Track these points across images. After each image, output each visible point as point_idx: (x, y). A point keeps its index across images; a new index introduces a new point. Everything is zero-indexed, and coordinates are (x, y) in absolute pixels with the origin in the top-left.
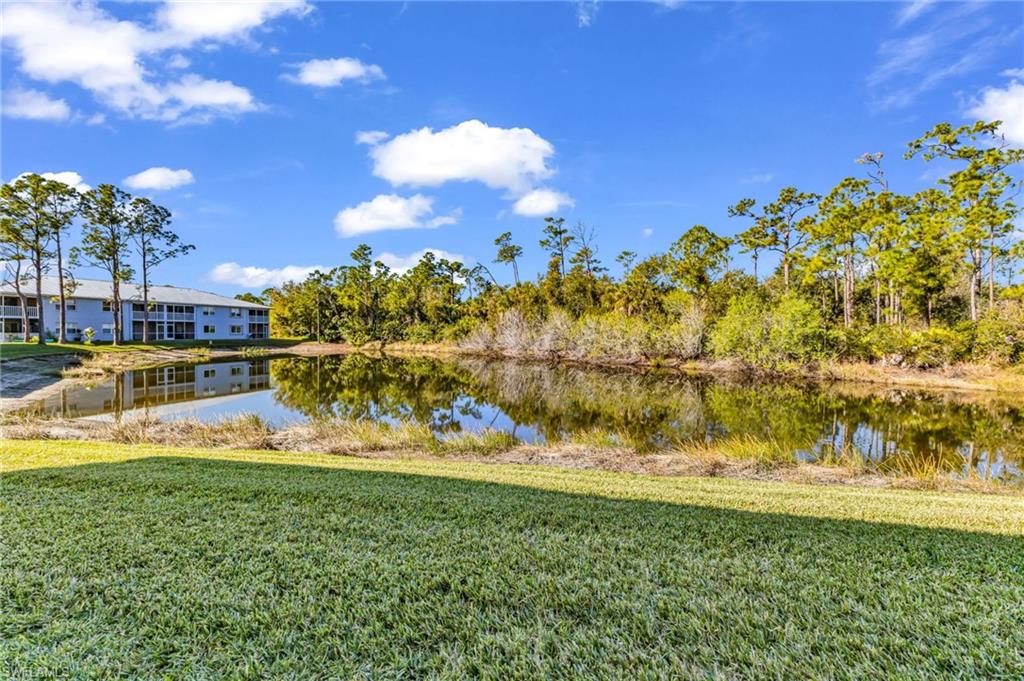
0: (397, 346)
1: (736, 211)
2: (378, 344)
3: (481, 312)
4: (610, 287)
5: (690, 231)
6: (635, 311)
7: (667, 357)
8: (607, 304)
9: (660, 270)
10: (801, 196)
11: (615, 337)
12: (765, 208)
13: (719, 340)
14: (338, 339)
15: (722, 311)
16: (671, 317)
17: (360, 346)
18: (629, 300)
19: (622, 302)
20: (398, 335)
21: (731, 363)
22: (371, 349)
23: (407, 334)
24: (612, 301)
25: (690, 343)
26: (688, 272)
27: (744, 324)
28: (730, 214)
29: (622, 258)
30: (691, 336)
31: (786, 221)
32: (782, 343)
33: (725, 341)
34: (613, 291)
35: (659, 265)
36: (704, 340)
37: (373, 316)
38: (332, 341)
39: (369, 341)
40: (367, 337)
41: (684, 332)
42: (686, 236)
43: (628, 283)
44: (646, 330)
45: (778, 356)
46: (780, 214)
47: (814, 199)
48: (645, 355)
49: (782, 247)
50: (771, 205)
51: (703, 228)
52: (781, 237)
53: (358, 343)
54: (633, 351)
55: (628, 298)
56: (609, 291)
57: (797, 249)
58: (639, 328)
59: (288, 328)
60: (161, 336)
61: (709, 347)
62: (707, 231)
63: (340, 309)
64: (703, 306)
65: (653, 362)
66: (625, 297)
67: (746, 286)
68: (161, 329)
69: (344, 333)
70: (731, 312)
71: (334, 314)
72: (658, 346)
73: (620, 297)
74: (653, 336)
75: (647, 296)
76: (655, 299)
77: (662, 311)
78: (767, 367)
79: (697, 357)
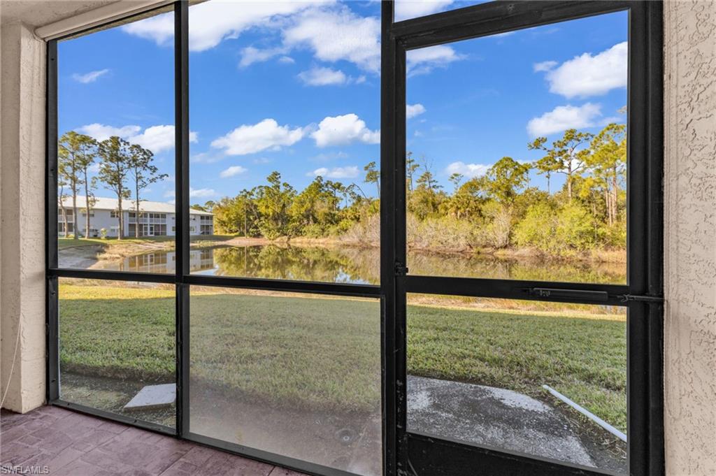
0: (298, 239)
1: (533, 146)
2: (285, 238)
3: (356, 217)
4: (445, 199)
5: (501, 161)
6: (463, 215)
7: (484, 247)
8: (443, 211)
9: (480, 187)
10: (580, 135)
11: (449, 233)
12: (554, 144)
13: (520, 236)
14: (258, 235)
15: (523, 215)
16: (487, 220)
17: (273, 240)
18: (458, 208)
19: (454, 209)
20: (298, 232)
21: (529, 250)
22: (281, 241)
23: (305, 232)
24: (446, 209)
25: (501, 238)
26: (499, 189)
27: (538, 225)
28: (529, 148)
29: (453, 178)
30: (501, 232)
31: (569, 153)
32: (564, 237)
33: (525, 236)
34: (447, 202)
35: (479, 184)
36: (510, 235)
37: (282, 219)
38: (255, 236)
39: (279, 236)
40: (278, 234)
41: (497, 229)
42: (498, 164)
43: (457, 197)
44: (470, 228)
45: (561, 246)
46: (565, 148)
47: (589, 137)
48: (470, 245)
49: (566, 170)
50: (559, 142)
51: (509, 159)
52: (566, 164)
53: (272, 237)
54: (461, 243)
55: (457, 207)
56: (445, 202)
57: (577, 172)
58: (465, 226)
59: (225, 228)
60: (146, 234)
61: (514, 240)
62: (512, 161)
63: (260, 215)
64: (510, 212)
65: (475, 250)
66: (456, 206)
67: (540, 198)
68: (146, 229)
69: (263, 231)
70: (530, 216)
71: (255, 219)
72: (479, 240)
73: (452, 206)
74: (475, 233)
75: (470, 205)
76: (476, 207)
77: (481, 216)
78: (555, 254)
79: (505, 247)
